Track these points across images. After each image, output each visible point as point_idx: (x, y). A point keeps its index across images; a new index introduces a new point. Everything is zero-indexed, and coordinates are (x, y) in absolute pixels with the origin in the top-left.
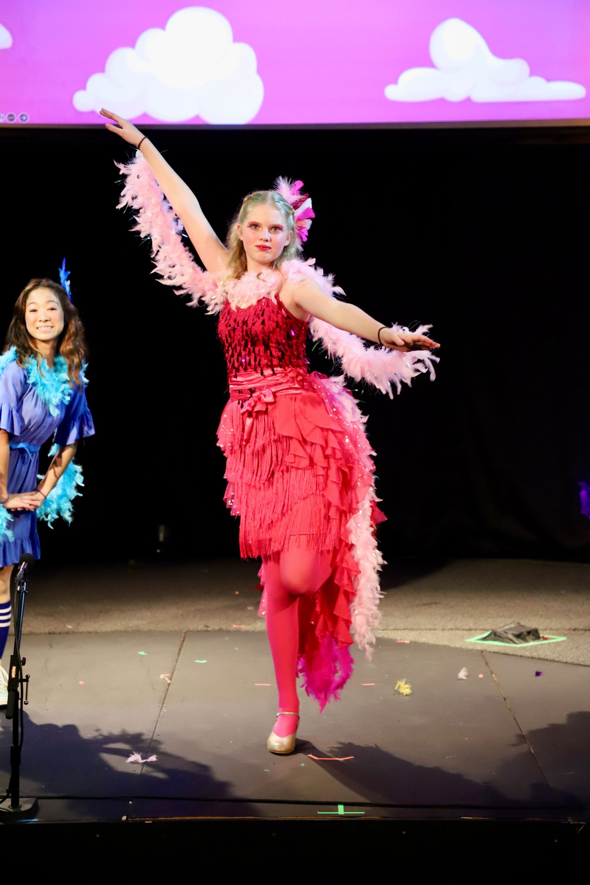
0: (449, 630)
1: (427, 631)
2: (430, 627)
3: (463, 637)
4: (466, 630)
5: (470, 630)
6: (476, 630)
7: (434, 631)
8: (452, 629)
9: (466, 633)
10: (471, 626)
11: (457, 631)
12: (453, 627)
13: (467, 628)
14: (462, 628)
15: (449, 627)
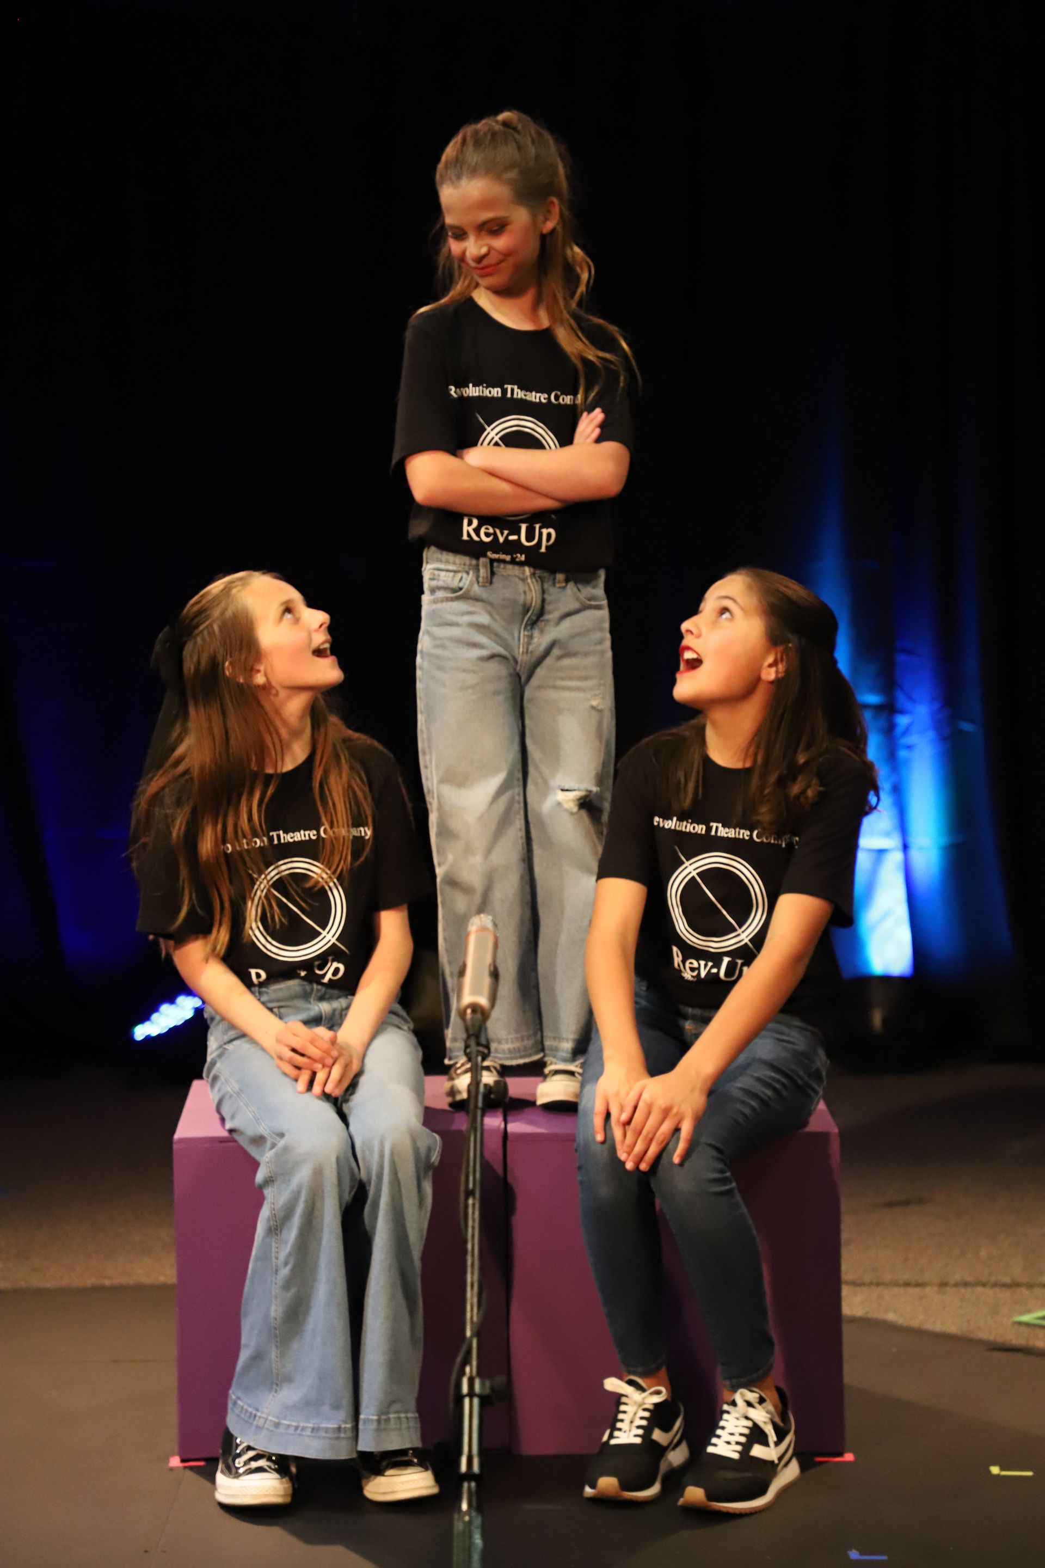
0: (956, 1285)
1: (900, 1290)
2: (907, 1276)
3: (995, 1310)
4: (1004, 1285)
5: (1015, 1285)
6: (1030, 1286)
7: (917, 1290)
8: (966, 1284)
9: (1004, 1295)
10: (1017, 1272)
11: (980, 1289)
12: (969, 1279)
13: (1007, 1280)
14: (993, 1279)
15: (957, 1277)
